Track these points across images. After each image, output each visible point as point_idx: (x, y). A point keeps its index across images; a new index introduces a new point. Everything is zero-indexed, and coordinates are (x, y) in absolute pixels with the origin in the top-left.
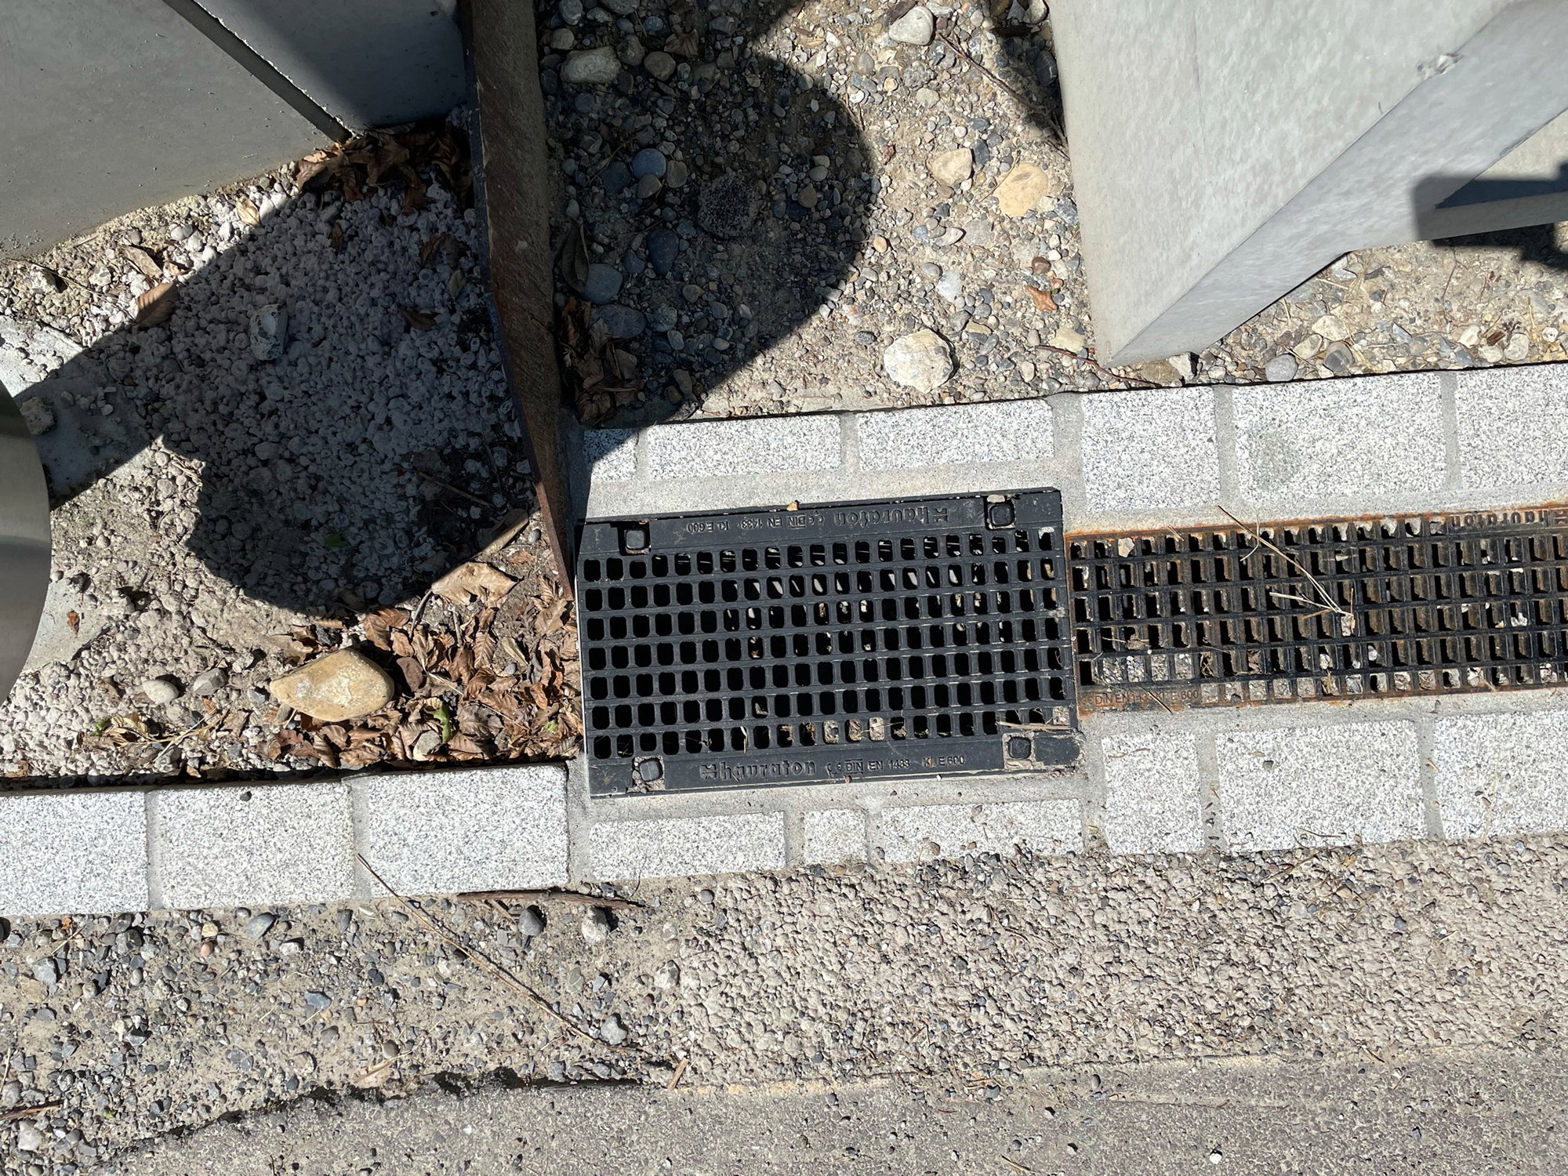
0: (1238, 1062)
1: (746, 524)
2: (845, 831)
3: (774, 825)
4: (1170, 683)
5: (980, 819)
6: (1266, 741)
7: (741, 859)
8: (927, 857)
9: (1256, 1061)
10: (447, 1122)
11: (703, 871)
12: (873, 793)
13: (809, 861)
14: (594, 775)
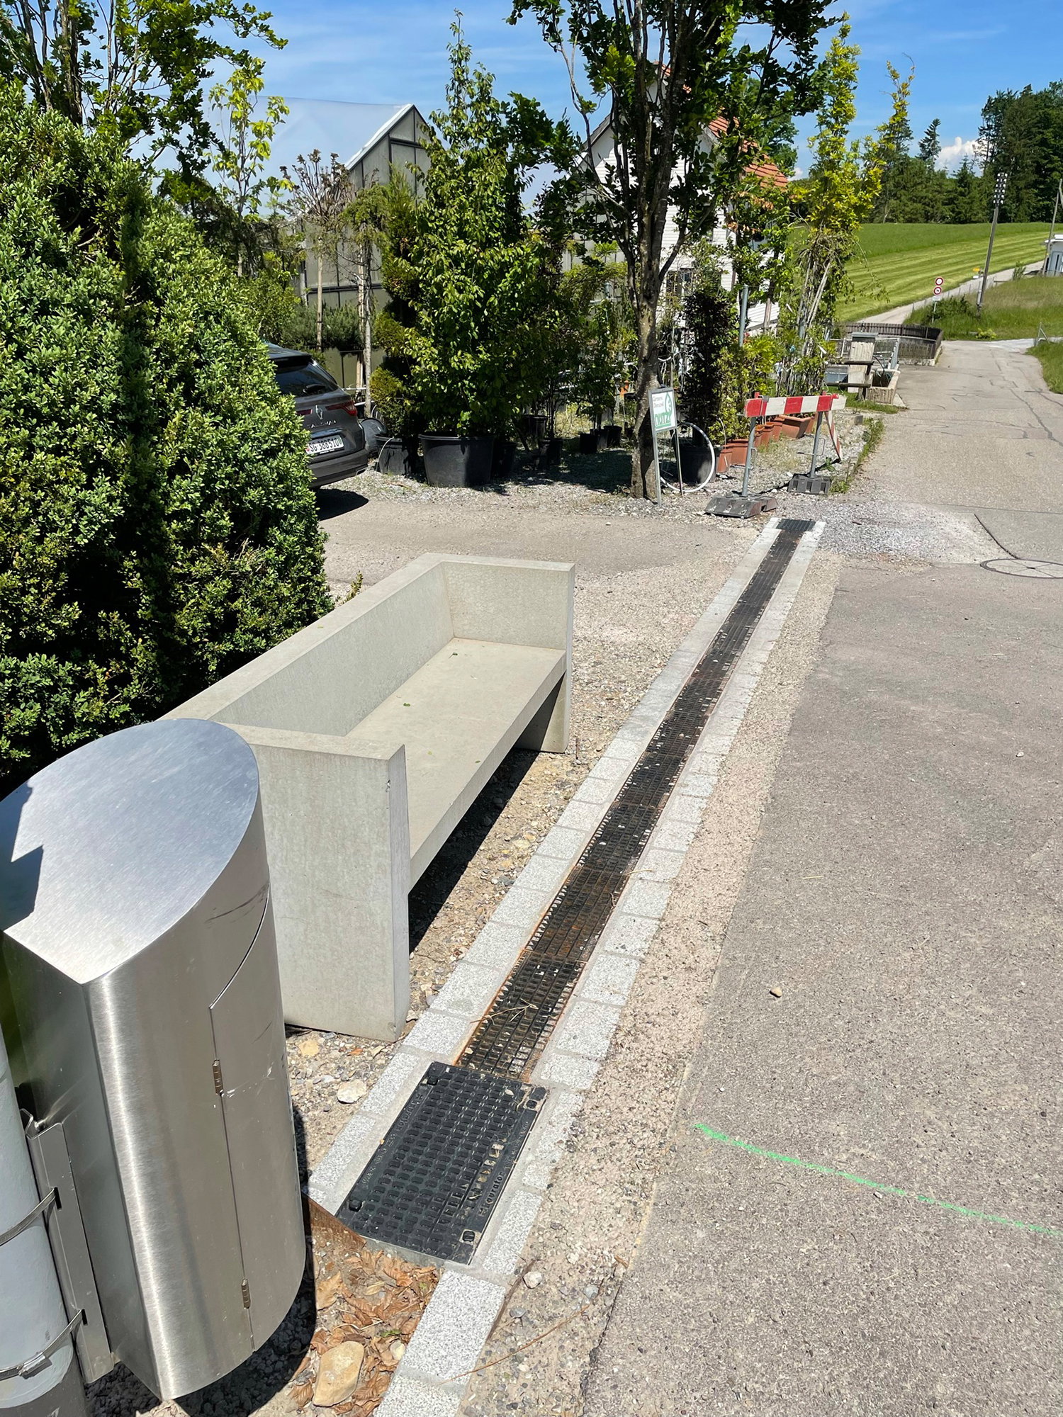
0: (686, 1074)
1: (378, 1161)
2: (537, 1170)
3: (521, 1196)
4: (529, 1055)
5: (555, 1124)
6: (565, 1035)
7: (531, 1212)
8: (563, 1146)
9: (687, 1069)
10: (607, 1380)
11: (529, 1228)
12: (526, 1156)
13: (545, 1188)
14: (458, 1260)
